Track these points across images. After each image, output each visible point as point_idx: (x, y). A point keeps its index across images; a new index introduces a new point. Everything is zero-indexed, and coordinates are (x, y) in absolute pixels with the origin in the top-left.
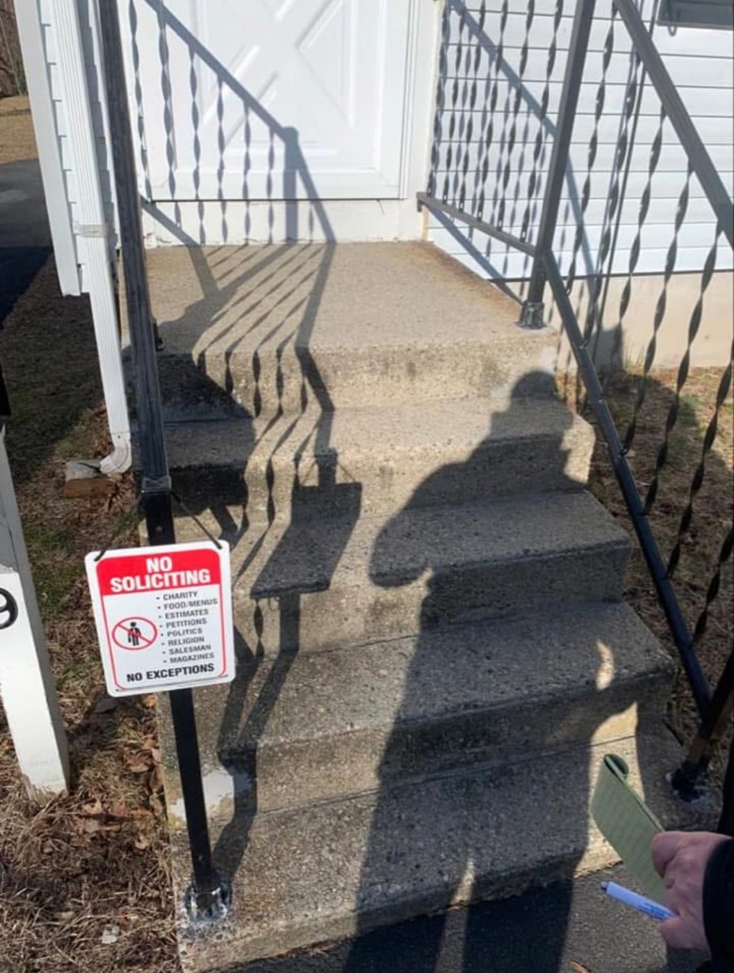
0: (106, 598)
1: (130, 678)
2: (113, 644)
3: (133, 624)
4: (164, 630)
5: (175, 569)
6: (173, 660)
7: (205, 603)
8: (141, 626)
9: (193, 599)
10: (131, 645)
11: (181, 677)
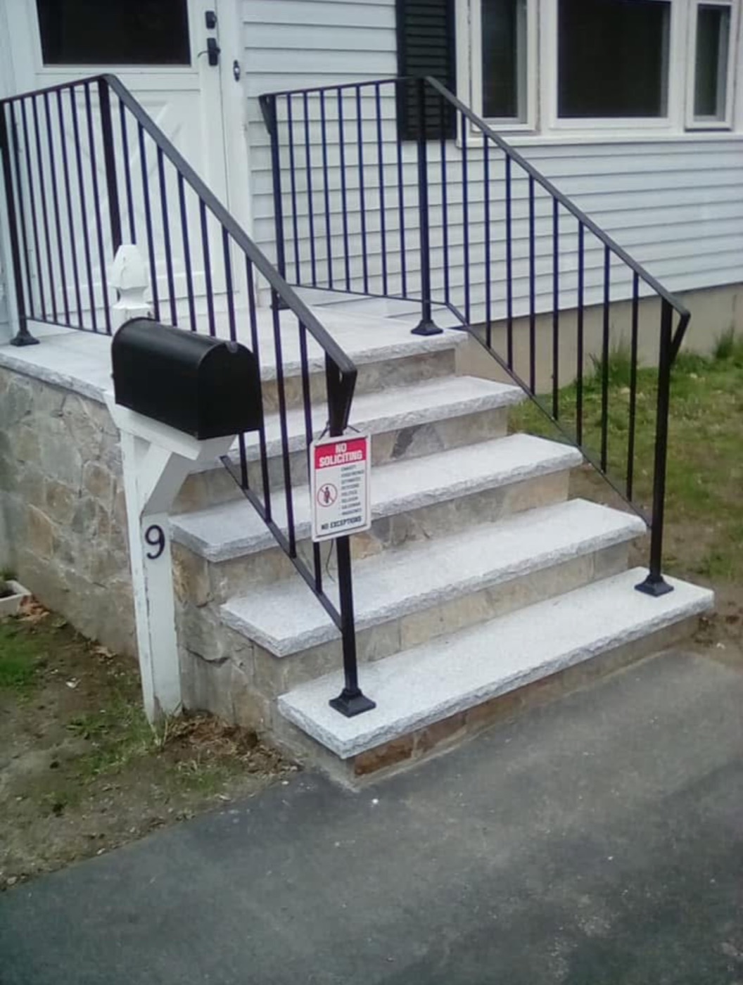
0: (318, 471)
1: (323, 527)
2: (317, 503)
3: (327, 488)
4: (340, 492)
5: (348, 451)
6: (344, 514)
7: (359, 472)
8: (331, 488)
9: (355, 470)
10: (325, 504)
11: (347, 526)
